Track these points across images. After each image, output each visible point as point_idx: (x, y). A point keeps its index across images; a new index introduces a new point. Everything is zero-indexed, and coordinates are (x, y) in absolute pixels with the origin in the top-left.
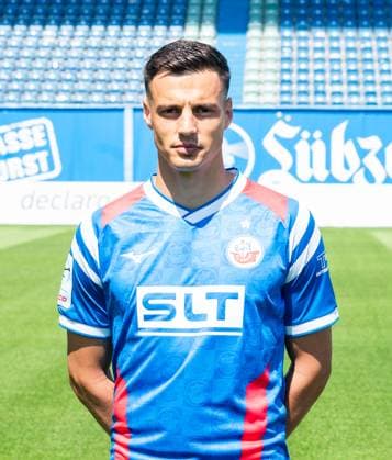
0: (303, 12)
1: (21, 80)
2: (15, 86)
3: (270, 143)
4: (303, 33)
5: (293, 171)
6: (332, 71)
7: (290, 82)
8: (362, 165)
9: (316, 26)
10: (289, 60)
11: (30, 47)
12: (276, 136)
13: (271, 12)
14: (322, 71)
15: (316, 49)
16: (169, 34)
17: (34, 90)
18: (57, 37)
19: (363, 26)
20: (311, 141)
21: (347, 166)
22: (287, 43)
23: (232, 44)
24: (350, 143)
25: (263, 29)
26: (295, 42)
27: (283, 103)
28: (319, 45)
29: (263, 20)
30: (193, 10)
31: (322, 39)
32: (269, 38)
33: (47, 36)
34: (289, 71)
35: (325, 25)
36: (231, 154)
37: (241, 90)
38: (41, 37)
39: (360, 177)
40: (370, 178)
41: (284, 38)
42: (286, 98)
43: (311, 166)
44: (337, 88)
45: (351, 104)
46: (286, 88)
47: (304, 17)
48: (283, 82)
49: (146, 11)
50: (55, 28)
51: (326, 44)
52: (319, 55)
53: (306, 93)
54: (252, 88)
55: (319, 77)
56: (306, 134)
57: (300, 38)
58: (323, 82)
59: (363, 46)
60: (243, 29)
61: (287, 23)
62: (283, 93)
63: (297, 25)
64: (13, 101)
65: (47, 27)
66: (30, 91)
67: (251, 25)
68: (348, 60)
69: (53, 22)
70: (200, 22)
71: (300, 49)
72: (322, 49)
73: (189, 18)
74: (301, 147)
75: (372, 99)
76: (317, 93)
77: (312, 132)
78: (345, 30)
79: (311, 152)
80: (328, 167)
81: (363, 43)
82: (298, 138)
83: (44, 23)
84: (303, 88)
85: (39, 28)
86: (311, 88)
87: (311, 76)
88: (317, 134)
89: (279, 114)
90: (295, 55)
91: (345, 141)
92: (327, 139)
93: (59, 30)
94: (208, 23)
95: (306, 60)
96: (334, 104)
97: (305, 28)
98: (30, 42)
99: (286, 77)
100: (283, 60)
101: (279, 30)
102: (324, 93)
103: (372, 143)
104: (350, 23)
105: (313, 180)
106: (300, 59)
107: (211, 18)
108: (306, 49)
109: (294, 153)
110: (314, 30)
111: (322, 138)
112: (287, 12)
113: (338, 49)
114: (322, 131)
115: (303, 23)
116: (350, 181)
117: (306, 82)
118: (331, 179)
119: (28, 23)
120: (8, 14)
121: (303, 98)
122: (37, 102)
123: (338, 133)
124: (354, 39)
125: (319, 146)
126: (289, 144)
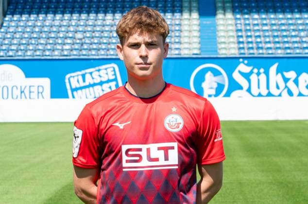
0: (245, 5)
1: (97, 43)
2: (95, 46)
3: (236, 76)
4: (246, 16)
5: (249, 90)
6: (265, 36)
7: (243, 42)
8: (286, 87)
9: (253, 12)
10: (241, 30)
11: (99, 25)
12: (240, 72)
13: (228, 5)
14: (259, 36)
15: (254, 25)
16: (174, 18)
17: (105, 49)
18: (113, 20)
19: (278, 12)
20: (258, 74)
21: (278, 87)
22: (239, 22)
23: (208, 22)
24: (279, 75)
25: (224, 14)
26: (242, 21)
27: (241, 54)
28: (256, 22)
29: (224, 10)
30: (186, 4)
31: (257, 19)
32: (229, 19)
33: (107, 19)
34: (242, 36)
35: (258, 12)
36: (216, 82)
37: (217, 47)
38: (104, 20)
39: (285, 93)
40: (290, 93)
41: (236, 19)
42: (242, 51)
43: (259, 88)
44: (269, 45)
45: (278, 54)
46: (241, 46)
47: (246, 7)
48: (239, 43)
49: (160, 5)
50: (111, 15)
51: (259, 22)
52: (256, 28)
53: (252, 48)
54: (223, 46)
55: (259, 40)
56: (256, 71)
57: (245, 19)
58: (261, 42)
59: (280, 23)
60: (214, 14)
61: (237, 10)
62: (240, 48)
63: (243, 12)
64: (94, 55)
65: (107, 15)
66: (103, 49)
67: (218, 12)
68: (273, 30)
69: (110, 12)
70: (190, 11)
71: (246, 25)
72: (258, 25)
73: (184, 9)
74: (253, 78)
75: (289, 51)
76: (258, 48)
77: (259, 69)
78: (269, 14)
79: (259, 80)
80: (268, 87)
81: (280, 21)
82: (251, 72)
83: (105, 12)
84: (250, 45)
85: (103, 15)
86: (255, 45)
87: (253, 39)
88: (262, 70)
89: (241, 60)
90: (243, 28)
91: (277, 74)
92: (267, 73)
93: (114, 16)
94: (195, 11)
95: (250, 30)
96: (269, 54)
97: (247, 14)
98: (99, 23)
99: (241, 40)
100: (238, 31)
101: (233, 15)
102: (262, 48)
103: (291, 75)
104: (271, 10)
105: (260, 95)
106: (247, 30)
107: (196, 8)
108: (249, 24)
109: (249, 81)
110: (252, 14)
111: (264, 73)
112: (237, 5)
113: (266, 25)
114: (264, 69)
115: (246, 11)
116: (280, 95)
117: (251, 42)
118: (269, 94)
119: (97, 12)
120: (85, 8)
121: (251, 51)
122: (107, 55)
123: (273, 69)
124: (274, 19)
125: (263, 77)
126: (247, 76)
